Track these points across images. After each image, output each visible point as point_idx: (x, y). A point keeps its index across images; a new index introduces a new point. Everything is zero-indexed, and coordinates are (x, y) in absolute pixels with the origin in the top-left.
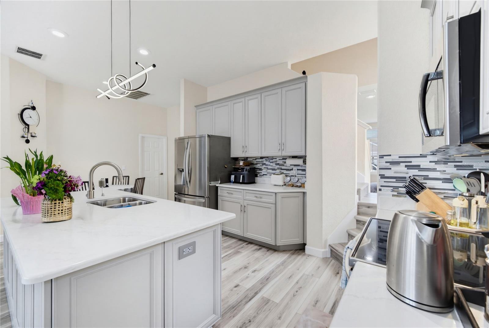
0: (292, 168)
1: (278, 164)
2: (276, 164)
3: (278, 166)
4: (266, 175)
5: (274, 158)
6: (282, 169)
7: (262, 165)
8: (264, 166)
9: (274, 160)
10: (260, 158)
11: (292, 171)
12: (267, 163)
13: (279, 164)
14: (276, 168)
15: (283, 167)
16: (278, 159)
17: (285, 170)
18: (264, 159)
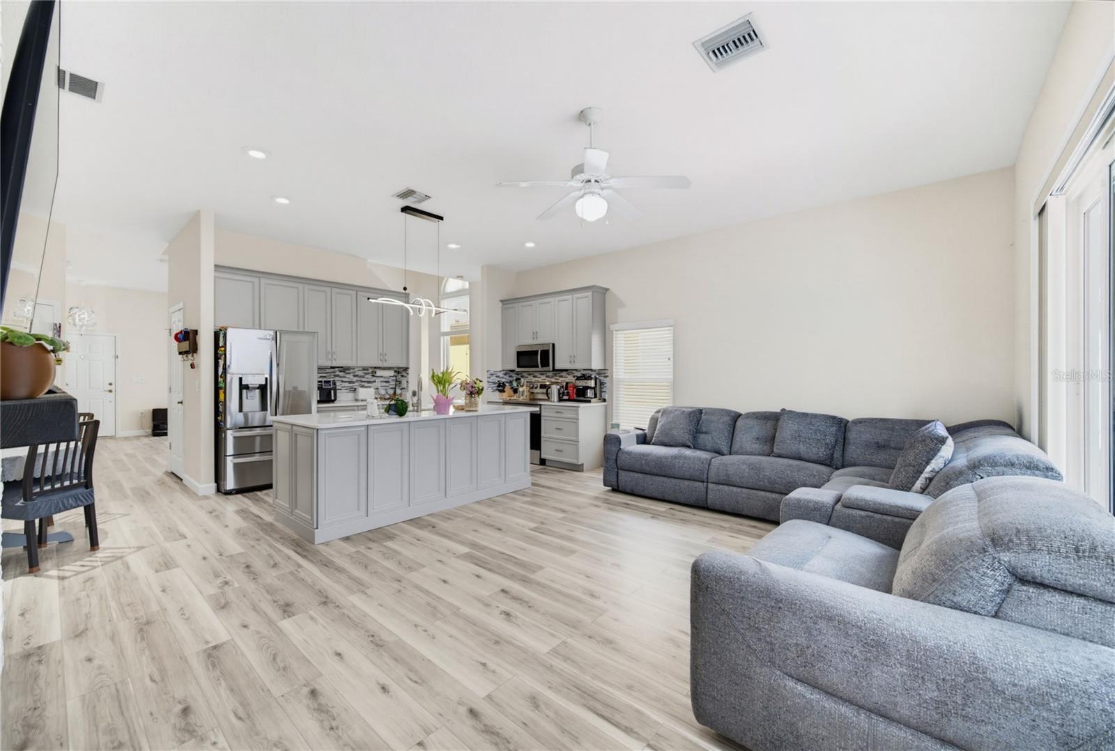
1: (357, 376)
2: (355, 376)
3: (357, 378)
6: (362, 381)
8: (337, 378)
9: (351, 371)
11: (374, 384)
12: (341, 374)
15: (363, 380)
16: (356, 369)
18: (336, 369)
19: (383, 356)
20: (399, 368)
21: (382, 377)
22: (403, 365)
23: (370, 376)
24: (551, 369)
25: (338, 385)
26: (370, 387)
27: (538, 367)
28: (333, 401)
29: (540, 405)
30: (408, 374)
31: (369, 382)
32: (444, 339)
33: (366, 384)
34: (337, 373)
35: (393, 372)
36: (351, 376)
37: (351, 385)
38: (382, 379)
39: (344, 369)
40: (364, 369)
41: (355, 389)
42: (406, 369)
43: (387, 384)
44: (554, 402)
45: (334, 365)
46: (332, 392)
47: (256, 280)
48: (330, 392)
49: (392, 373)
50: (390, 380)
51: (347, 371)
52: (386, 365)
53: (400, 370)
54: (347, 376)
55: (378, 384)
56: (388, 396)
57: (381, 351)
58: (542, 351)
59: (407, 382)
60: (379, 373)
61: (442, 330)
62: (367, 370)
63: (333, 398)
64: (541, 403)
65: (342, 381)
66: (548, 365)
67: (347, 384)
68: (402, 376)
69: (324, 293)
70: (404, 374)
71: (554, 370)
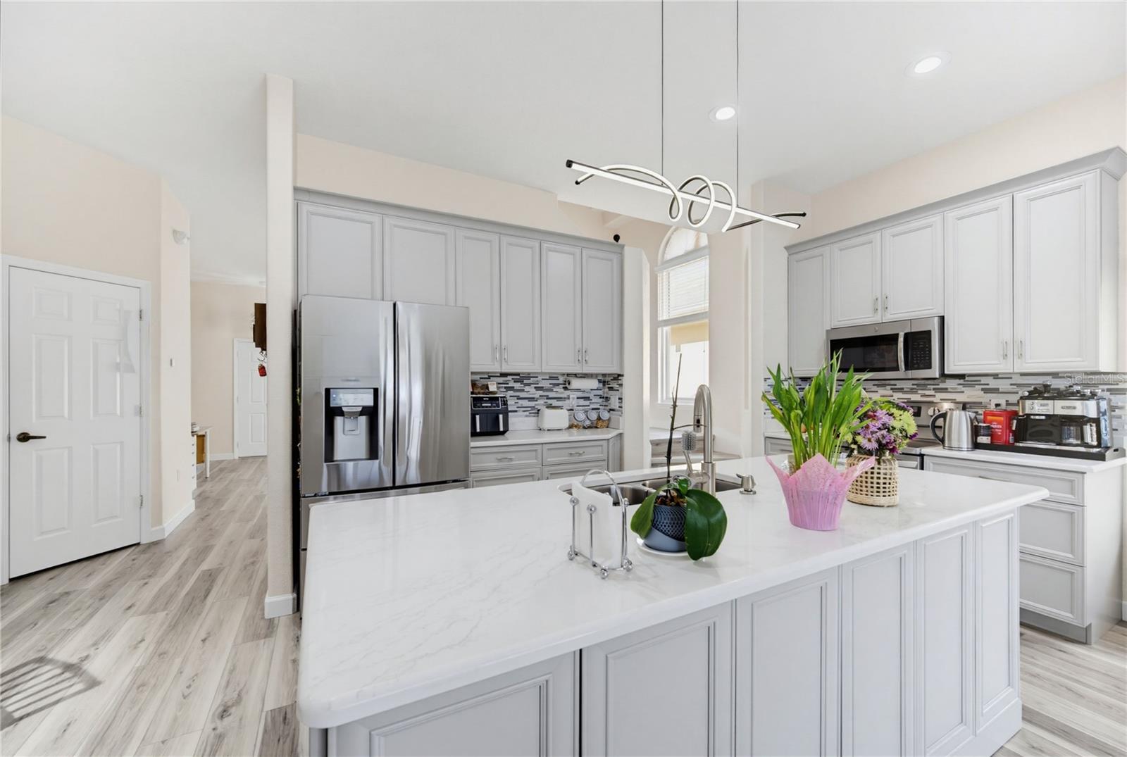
0: (569, 396)
3: (541, 393)
4: (516, 411)
5: (531, 375)
6: (548, 398)
7: (505, 390)
8: (511, 393)
9: (532, 380)
10: (499, 375)
11: (567, 401)
12: (517, 386)
13: (543, 387)
14: (536, 396)
15: (551, 395)
16: (540, 378)
17: (555, 400)
18: (510, 378)
19: (582, 354)
20: (604, 375)
21: (579, 390)
22: (614, 370)
23: (560, 389)
24: (937, 376)
25: (512, 404)
26: (560, 408)
27: (896, 369)
28: (503, 433)
29: (922, 456)
30: (621, 385)
31: (559, 399)
32: (662, 331)
33: (555, 403)
34: (511, 384)
35: (596, 381)
36: (531, 389)
37: (532, 404)
38: (580, 394)
39: (521, 378)
40: (551, 378)
41: (539, 410)
42: (618, 377)
43: (587, 403)
44: (960, 449)
45: (505, 370)
46: (501, 417)
47: (376, 219)
48: (498, 418)
49: (594, 384)
50: (591, 396)
51: (525, 381)
52: (586, 370)
53: (608, 379)
54: (527, 388)
55: (573, 402)
56: (588, 423)
57: (579, 346)
58: (906, 335)
59: (620, 399)
60: (576, 383)
61: (660, 319)
62: (557, 378)
63: (501, 429)
64: (925, 451)
65: (519, 398)
66: (929, 366)
67: (525, 403)
68: (611, 389)
69: (489, 244)
70: (614, 385)
71: (944, 376)
